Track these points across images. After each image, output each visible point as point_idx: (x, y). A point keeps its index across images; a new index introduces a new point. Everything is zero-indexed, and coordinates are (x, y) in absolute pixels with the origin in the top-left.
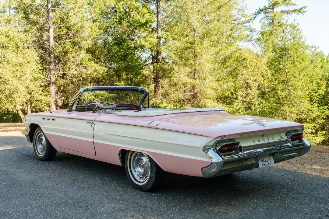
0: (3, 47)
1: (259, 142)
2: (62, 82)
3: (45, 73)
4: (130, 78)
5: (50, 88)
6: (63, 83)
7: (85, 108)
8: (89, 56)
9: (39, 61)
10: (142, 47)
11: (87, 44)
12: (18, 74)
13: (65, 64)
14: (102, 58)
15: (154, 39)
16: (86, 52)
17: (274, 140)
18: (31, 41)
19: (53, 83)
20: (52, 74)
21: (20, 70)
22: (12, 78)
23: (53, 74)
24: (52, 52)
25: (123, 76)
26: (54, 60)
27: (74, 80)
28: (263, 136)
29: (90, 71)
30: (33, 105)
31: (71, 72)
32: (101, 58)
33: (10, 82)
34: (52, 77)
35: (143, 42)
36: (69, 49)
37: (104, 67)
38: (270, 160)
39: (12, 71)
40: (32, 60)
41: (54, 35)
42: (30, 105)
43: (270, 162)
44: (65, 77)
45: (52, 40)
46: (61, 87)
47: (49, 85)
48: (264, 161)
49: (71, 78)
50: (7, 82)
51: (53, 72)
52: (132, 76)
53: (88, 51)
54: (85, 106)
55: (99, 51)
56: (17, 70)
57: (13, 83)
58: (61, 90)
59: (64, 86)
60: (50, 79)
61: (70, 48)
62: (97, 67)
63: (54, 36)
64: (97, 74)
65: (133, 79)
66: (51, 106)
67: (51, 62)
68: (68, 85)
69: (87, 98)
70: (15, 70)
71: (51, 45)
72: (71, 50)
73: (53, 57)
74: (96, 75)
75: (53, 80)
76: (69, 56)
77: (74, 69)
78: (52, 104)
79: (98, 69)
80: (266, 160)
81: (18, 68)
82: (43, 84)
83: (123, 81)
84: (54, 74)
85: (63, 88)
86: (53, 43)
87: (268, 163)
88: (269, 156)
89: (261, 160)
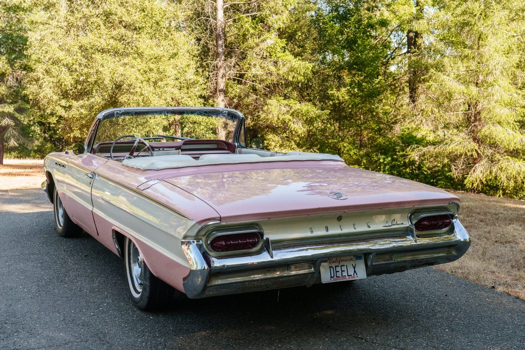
0: (135, 29)
1: (327, 230)
2: (237, 89)
3: (208, 73)
4: (357, 82)
5: (215, 100)
6: (238, 91)
7: (110, 147)
8: (282, 43)
9: (196, 53)
10: (384, 23)
11: (280, 20)
12: (153, 76)
13: (243, 56)
14: (309, 45)
15: (409, 8)
16: (279, 35)
17: (369, 227)
18: (182, 16)
19: (220, 91)
20: (220, 74)
21: (155, 70)
22: (142, 82)
23: (221, 76)
24: (220, 35)
25: (344, 78)
26: (223, 49)
27: (258, 86)
28: (339, 219)
29: (283, 70)
30: (186, 130)
31: (254, 71)
32: (306, 45)
33: (138, 90)
34: (220, 80)
35: (387, 15)
36: (248, 31)
37: (307, 62)
38: (354, 268)
39: (141, 71)
40: (182, 51)
41: (224, 5)
42: (180, 131)
43: (355, 271)
44: (243, 81)
45: (220, 14)
46: (233, 98)
47: (214, 94)
48: (339, 269)
49: (253, 81)
50: (132, 90)
51: (222, 71)
52: (362, 78)
53: (281, 34)
54: (112, 143)
55: (303, 33)
56: (150, 70)
57: (143, 92)
58: (234, 104)
59: (240, 97)
60: (216, 83)
61: (250, 28)
62: (296, 63)
63: (224, 7)
64: (296, 75)
65: (364, 84)
66: (217, 132)
67: (218, 54)
68: (247, 96)
69: (278, 119)
70: (147, 69)
71: (219, 24)
72: (252, 31)
73: (222, 46)
74: (293, 77)
75: (222, 86)
76: (251, 42)
77: (258, 66)
78: (220, 129)
79: (296, 66)
80: (344, 268)
81: (152, 66)
82: (204, 93)
83: (345, 87)
84: (224, 76)
85: (238, 99)
86: (222, 20)
87: (348, 275)
88: (354, 259)
89: (330, 267)
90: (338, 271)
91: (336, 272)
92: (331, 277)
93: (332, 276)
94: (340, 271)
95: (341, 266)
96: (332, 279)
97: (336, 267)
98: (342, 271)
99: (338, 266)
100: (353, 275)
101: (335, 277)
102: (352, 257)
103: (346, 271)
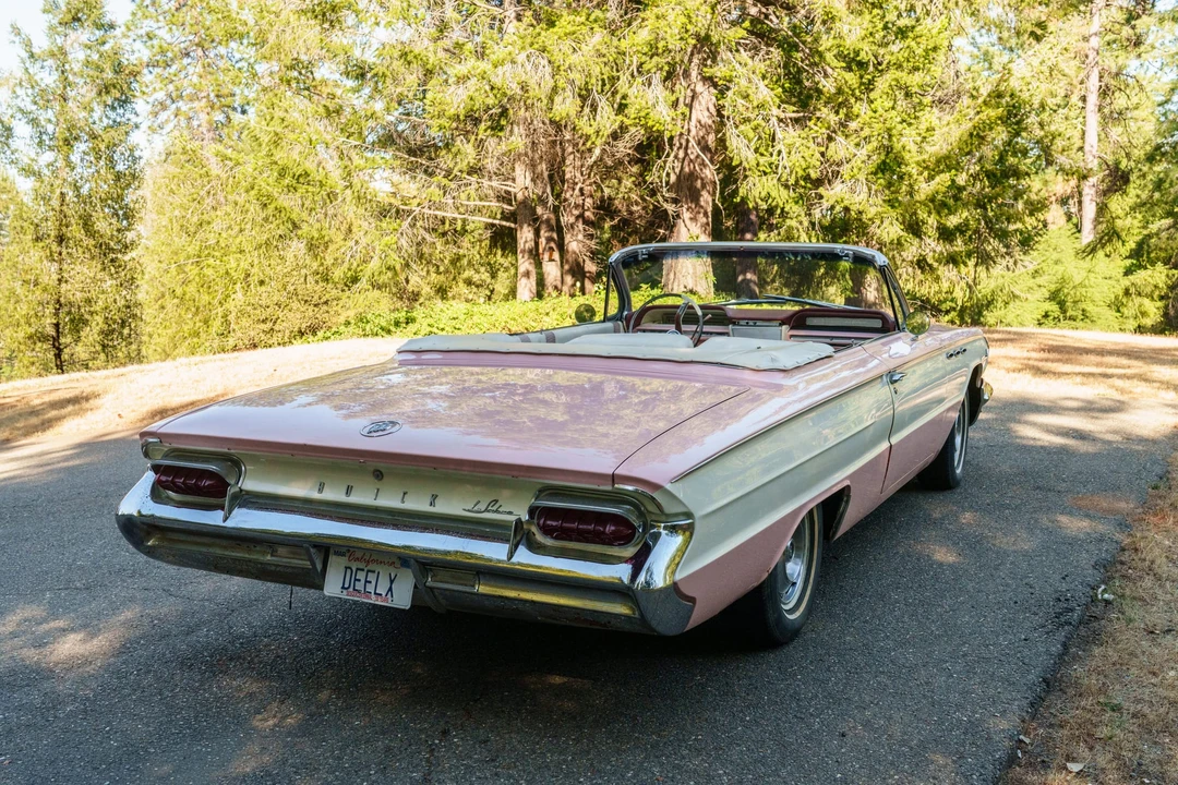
1: (349, 493)
38: (392, 582)
43: (390, 589)
48: (361, 576)
80: (372, 577)
87: (375, 593)
88: (398, 564)
89: (346, 568)
90: (359, 580)
91: (356, 580)
92: (343, 588)
93: (346, 586)
94: (363, 581)
95: (368, 571)
96: (345, 592)
97: (357, 569)
98: (366, 582)
99: (363, 570)
100: (384, 594)
101: (351, 589)
102: (395, 560)
103: (374, 583)
